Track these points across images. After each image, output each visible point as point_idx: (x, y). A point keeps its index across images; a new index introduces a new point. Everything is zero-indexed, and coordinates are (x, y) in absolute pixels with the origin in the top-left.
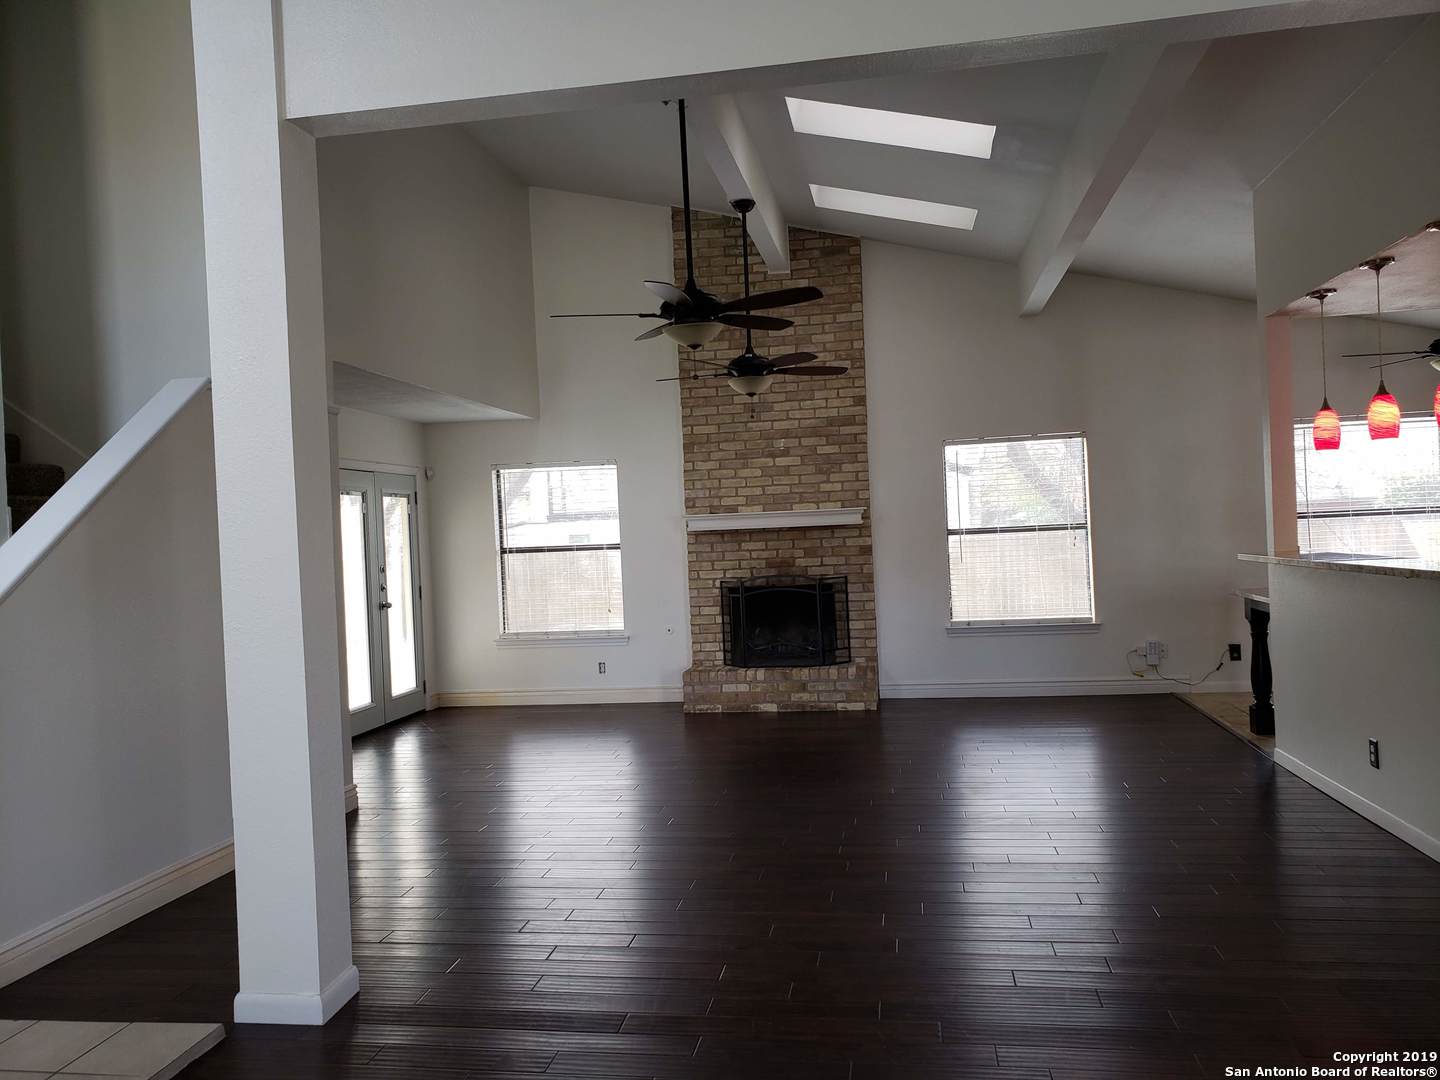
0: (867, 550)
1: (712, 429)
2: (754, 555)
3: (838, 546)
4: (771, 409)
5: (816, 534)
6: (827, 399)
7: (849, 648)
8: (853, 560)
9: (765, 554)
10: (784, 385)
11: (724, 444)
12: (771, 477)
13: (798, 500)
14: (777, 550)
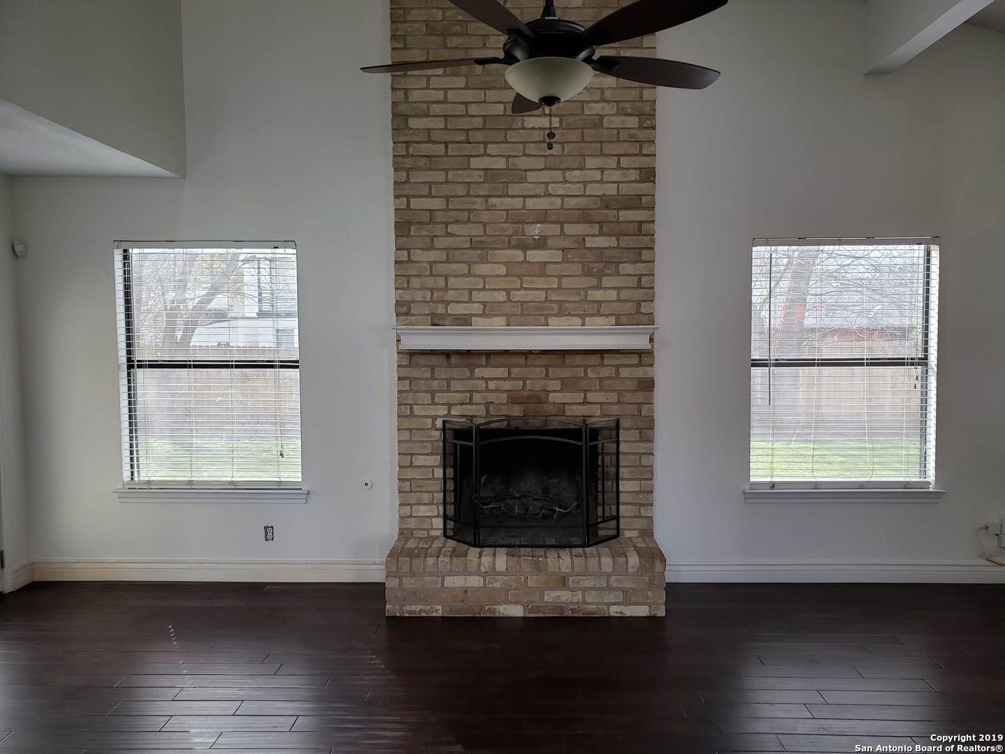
0: (647, 385)
1: (437, 203)
2: (492, 385)
3: (607, 378)
4: (523, 180)
5: (579, 360)
6: (602, 170)
7: (617, 517)
8: (628, 397)
9: (507, 385)
11: (455, 226)
12: (520, 277)
13: (556, 311)
14: (524, 380)
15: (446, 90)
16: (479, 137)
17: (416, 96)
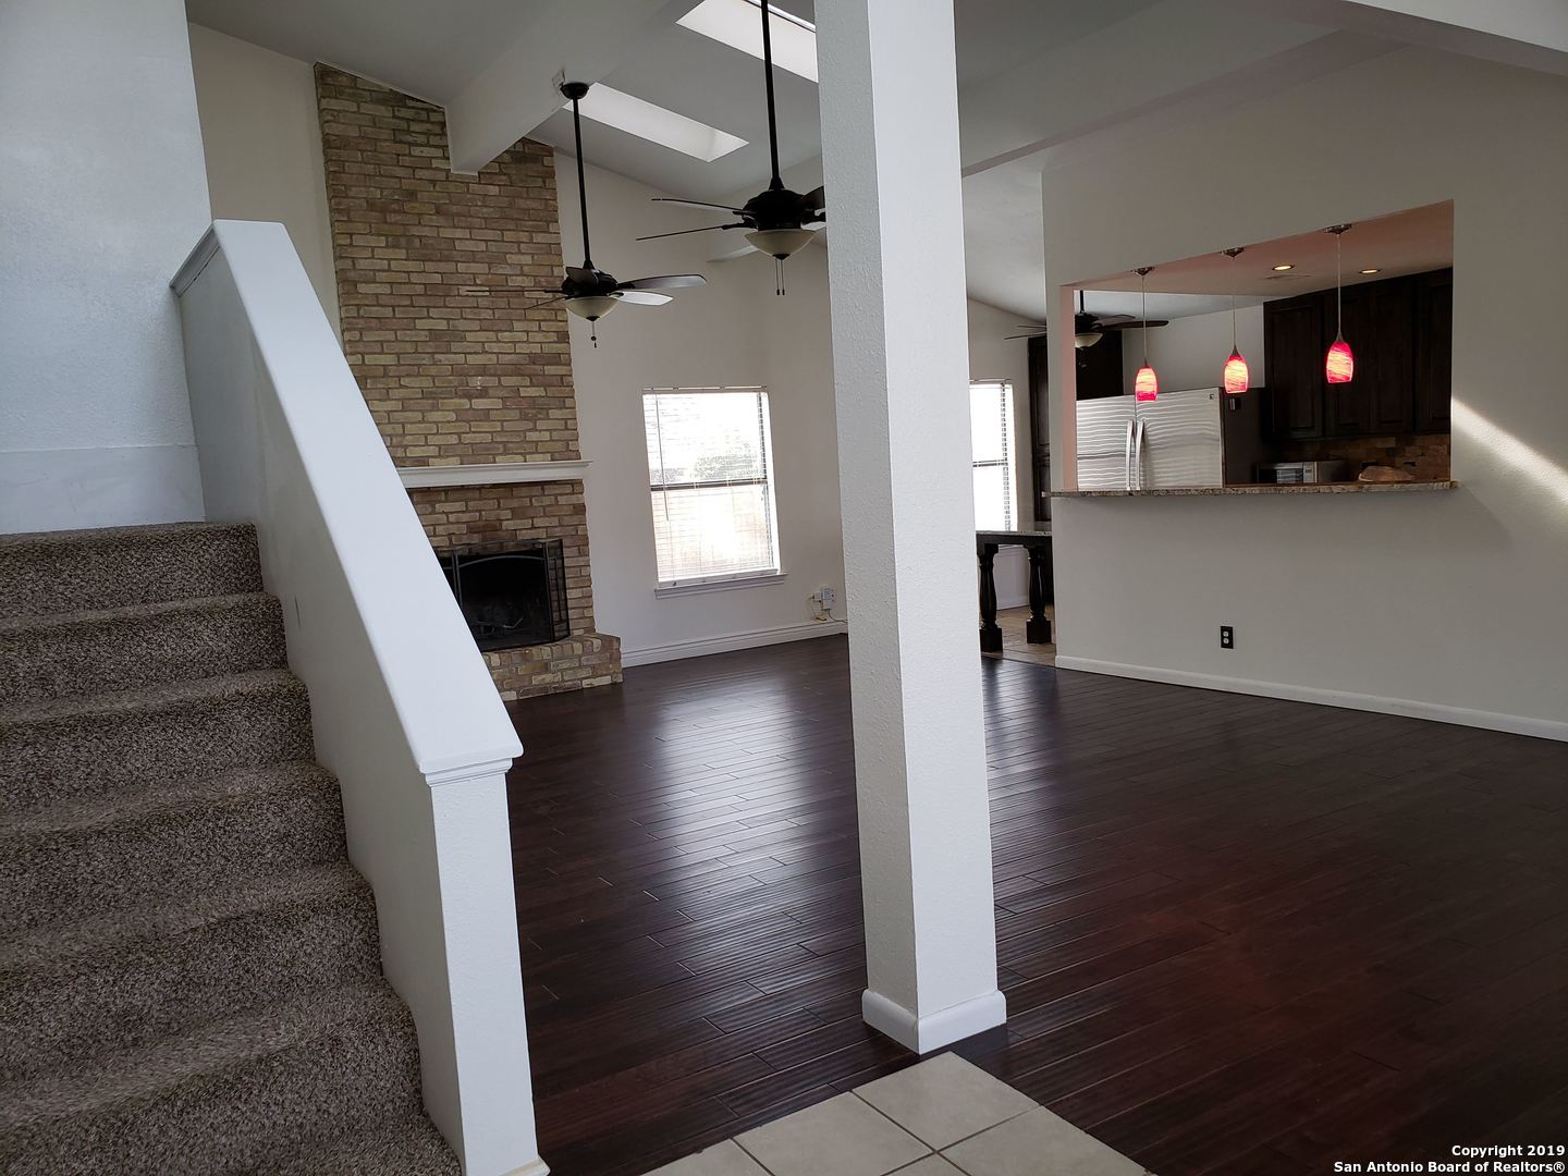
0: (580, 509)
1: (389, 360)
2: (452, 518)
3: (549, 505)
4: (463, 339)
5: (524, 491)
6: (527, 332)
7: (567, 621)
8: (567, 521)
9: (466, 517)
10: (475, 310)
11: (407, 380)
12: (468, 422)
13: (501, 451)
14: (480, 511)
15: (389, 260)
16: (422, 301)
17: (362, 264)
